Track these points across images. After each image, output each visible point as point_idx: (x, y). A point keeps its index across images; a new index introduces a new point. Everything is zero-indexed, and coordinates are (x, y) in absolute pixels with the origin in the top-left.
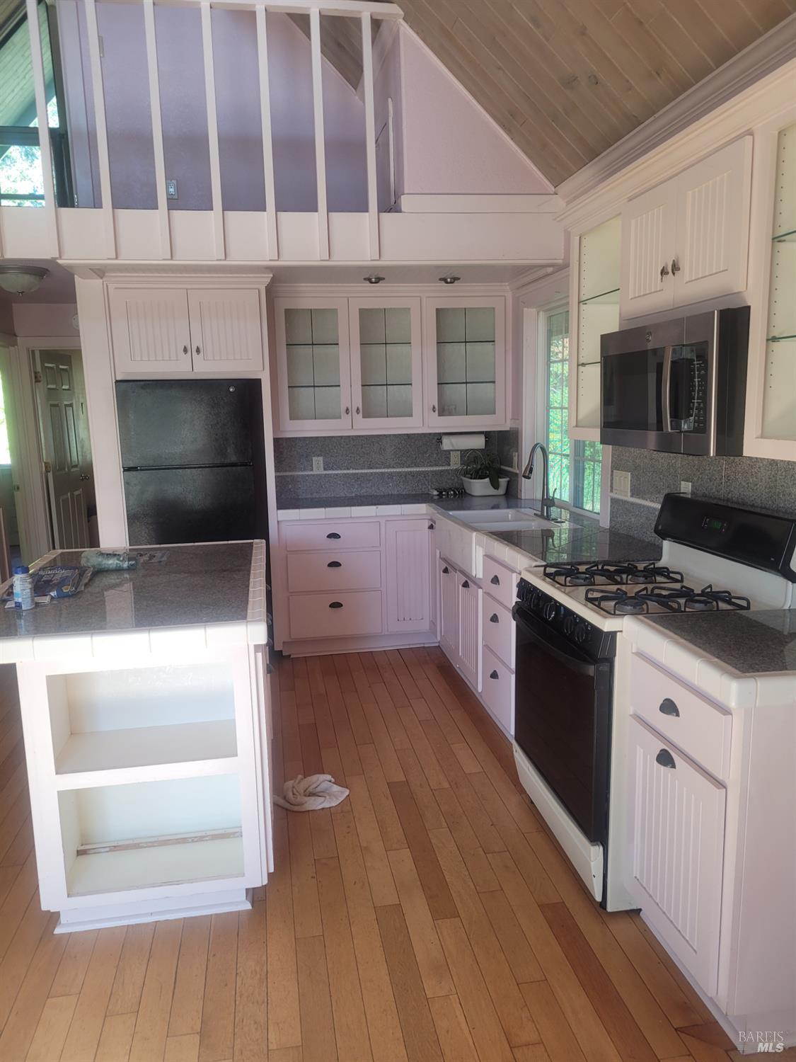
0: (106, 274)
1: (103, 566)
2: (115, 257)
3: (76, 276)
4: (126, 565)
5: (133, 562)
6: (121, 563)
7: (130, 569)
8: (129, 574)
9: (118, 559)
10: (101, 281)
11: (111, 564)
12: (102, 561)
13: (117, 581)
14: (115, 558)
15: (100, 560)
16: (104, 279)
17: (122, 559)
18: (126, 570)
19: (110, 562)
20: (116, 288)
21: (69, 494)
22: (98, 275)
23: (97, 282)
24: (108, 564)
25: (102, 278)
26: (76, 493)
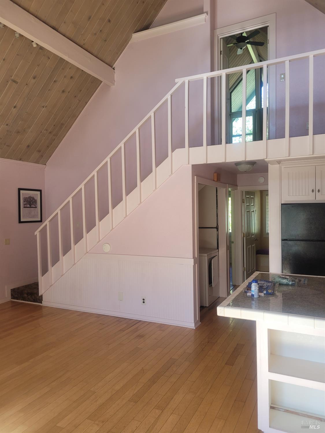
0: (281, 162)
1: (281, 282)
2: (288, 156)
3: (269, 164)
4: (290, 283)
5: (294, 282)
6: (289, 282)
7: (292, 285)
8: (291, 287)
9: (287, 280)
10: (279, 165)
11: (284, 282)
12: (281, 280)
13: (287, 289)
14: (286, 280)
15: (280, 279)
16: (280, 164)
17: (289, 280)
18: (290, 285)
19: (284, 281)
20: (285, 168)
21: (250, 246)
22: (278, 163)
23: (277, 166)
24: (283, 282)
25: (279, 164)
26: (253, 246)
